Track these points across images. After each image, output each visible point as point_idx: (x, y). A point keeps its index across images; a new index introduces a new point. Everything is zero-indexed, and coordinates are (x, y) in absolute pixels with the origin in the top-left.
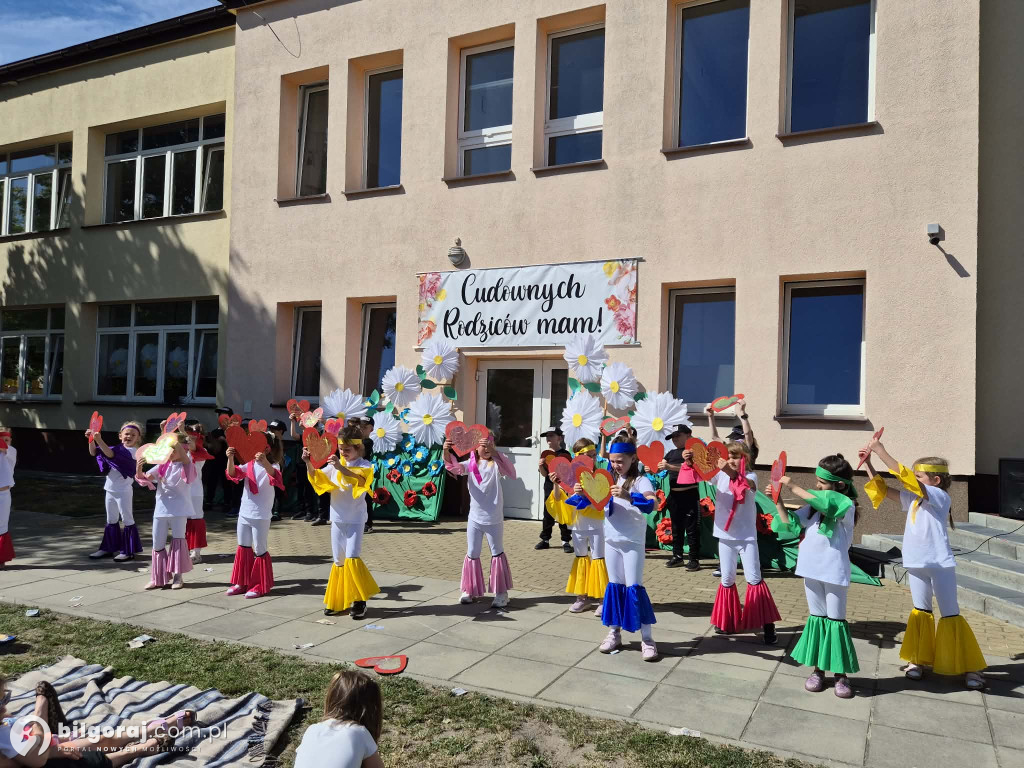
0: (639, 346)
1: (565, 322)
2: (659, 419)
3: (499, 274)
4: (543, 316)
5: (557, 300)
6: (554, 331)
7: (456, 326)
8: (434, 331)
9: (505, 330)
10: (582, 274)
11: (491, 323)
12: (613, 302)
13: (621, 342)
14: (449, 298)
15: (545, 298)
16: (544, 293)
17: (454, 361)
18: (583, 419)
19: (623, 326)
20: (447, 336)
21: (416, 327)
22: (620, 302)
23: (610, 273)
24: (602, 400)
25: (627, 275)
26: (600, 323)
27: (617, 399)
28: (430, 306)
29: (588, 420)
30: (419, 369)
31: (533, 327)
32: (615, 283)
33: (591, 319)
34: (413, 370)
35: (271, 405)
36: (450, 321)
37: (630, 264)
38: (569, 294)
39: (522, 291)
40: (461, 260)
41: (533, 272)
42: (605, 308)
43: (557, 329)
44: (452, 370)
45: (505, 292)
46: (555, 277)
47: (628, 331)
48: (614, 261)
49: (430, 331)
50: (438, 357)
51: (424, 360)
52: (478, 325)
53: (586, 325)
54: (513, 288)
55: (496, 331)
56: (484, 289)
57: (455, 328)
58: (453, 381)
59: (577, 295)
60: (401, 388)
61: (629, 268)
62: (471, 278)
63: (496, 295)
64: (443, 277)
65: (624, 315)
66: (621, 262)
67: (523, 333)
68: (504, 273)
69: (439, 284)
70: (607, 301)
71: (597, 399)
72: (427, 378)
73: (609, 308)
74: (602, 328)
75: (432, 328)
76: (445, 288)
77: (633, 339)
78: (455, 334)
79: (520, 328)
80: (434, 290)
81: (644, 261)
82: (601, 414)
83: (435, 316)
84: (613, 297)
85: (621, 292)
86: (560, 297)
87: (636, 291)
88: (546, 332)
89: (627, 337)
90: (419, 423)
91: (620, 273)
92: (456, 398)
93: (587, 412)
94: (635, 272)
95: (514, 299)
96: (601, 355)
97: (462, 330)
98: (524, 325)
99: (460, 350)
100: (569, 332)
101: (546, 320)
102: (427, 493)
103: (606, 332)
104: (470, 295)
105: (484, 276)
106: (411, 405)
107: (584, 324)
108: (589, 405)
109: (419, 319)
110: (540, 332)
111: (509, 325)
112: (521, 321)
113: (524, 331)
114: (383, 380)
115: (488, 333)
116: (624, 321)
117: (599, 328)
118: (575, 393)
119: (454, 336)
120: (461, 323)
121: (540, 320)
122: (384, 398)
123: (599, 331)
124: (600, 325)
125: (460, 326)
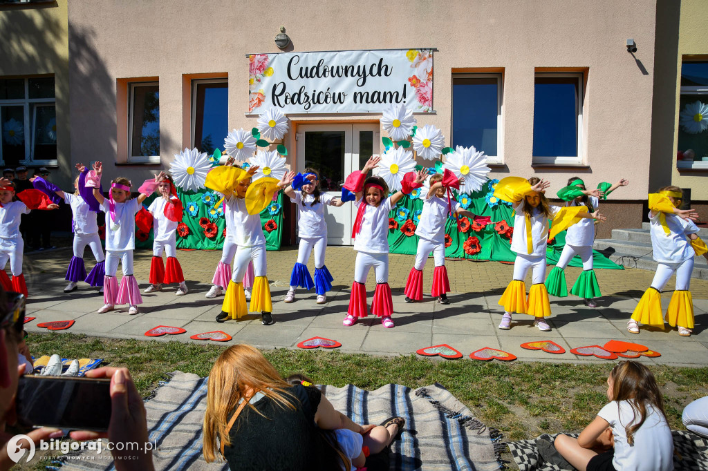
0: (435, 114)
1: (376, 94)
2: (466, 166)
3: (319, 56)
4: (358, 90)
5: (369, 78)
6: (367, 102)
7: (283, 97)
8: (263, 101)
9: (326, 101)
10: (389, 58)
11: (314, 95)
12: (415, 81)
13: (421, 111)
14: (276, 74)
15: (359, 76)
16: (358, 72)
17: (284, 124)
18: (399, 168)
19: (423, 99)
20: (275, 105)
21: (248, 98)
22: (420, 81)
23: (412, 58)
24: (413, 151)
25: (425, 62)
26: (404, 96)
27: (428, 152)
28: (259, 81)
29: (403, 168)
30: (255, 132)
31: (350, 98)
32: (416, 66)
33: (398, 93)
34: (250, 132)
35: (115, 164)
36: (277, 93)
37: (427, 54)
38: (379, 73)
39: (340, 70)
40: (286, 45)
41: (347, 56)
42: (408, 84)
43: (369, 100)
44: (283, 131)
45: (325, 70)
46: (367, 60)
47: (427, 103)
48: (415, 49)
49: (260, 101)
50: (272, 121)
51: (260, 124)
52: (302, 96)
53: (393, 97)
54: (333, 67)
55: (318, 101)
56: (307, 68)
57: (282, 99)
58: (283, 140)
59: (386, 74)
60: (241, 146)
61: (427, 56)
62: (295, 59)
63: (317, 73)
64: (271, 57)
65: (423, 90)
66: (420, 51)
67: (341, 103)
68: (324, 56)
69: (266, 63)
70: (410, 80)
71: (411, 153)
72: (262, 137)
73: (412, 85)
74: (407, 100)
75: (261, 98)
76: (273, 66)
77: (431, 109)
78: (282, 103)
79: (339, 99)
80: (263, 68)
81: (438, 51)
82: (415, 164)
83: (265, 87)
84: (415, 77)
85: (421, 72)
86: (372, 75)
87: (432, 73)
88: (361, 102)
89: (426, 107)
91: (420, 59)
92: (286, 154)
93: (402, 162)
94: (431, 60)
95: (333, 76)
96: (411, 120)
97: (288, 100)
98: (342, 97)
99: (287, 116)
100: (380, 102)
101: (360, 93)
102: (268, 228)
103: (409, 103)
104: (295, 72)
105: (307, 56)
106: (251, 159)
107: (391, 96)
108: (403, 158)
109: (250, 91)
110: (355, 102)
111: (329, 96)
112: (340, 94)
113: (342, 101)
114: (225, 139)
115: (311, 102)
116: (424, 95)
117: (403, 100)
118: (388, 149)
119: (282, 106)
120: (287, 94)
121: (355, 93)
122: (226, 154)
123: (404, 102)
124: (405, 98)
125: (287, 97)
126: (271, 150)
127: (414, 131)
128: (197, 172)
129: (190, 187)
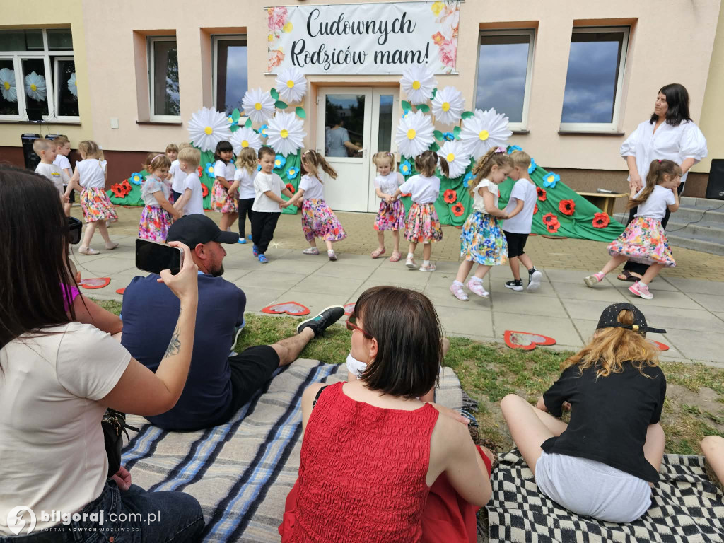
0: (458, 75)
1: (398, 53)
2: (486, 131)
3: (340, 10)
4: (379, 48)
5: (391, 35)
6: (388, 62)
7: (303, 55)
8: (282, 60)
9: (346, 60)
10: (413, 12)
11: (334, 53)
12: (439, 38)
13: (443, 72)
14: (295, 29)
15: (381, 32)
16: (380, 29)
17: (303, 85)
18: (417, 132)
19: (447, 59)
20: (294, 64)
21: (267, 56)
22: (444, 38)
23: (437, 12)
24: (433, 117)
25: (451, 16)
26: (427, 55)
27: (447, 116)
28: (278, 37)
29: (421, 133)
30: (273, 91)
31: (370, 58)
32: (441, 21)
33: (420, 52)
34: (269, 92)
35: (137, 122)
36: (297, 51)
37: (454, 5)
38: (401, 29)
39: (361, 26)
41: (370, 10)
42: (432, 42)
43: (390, 60)
44: (302, 93)
45: (345, 26)
46: (390, 14)
47: (450, 63)
48: (441, 1)
49: (279, 60)
50: (290, 81)
51: (278, 84)
52: (322, 54)
53: (416, 57)
54: (353, 23)
55: (338, 61)
56: (327, 24)
57: (301, 57)
58: (301, 102)
59: (409, 31)
60: (259, 107)
61: (453, 9)
62: (315, 13)
63: (337, 30)
64: (290, 11)
65: (447, 49)
66: (446, 3)
67: (361, 63)
68: (345, 10)
69: (285, 17)
70: (434, 37)
71: (429, 118)
72: (280, 100)
73: (436, 43)
74: (429, 60)
75: (280, 56)
76: (292, 21)
77: (454, 70)
78: (302, 62)
79: (359, 59)
80: (282, 23)
81: (465, 3)
82: (432, 129)
83: (284, 44)
84: (439, 33)
85: (446, 29)
86: (394, 32)
87: (458, 29)
88: (382, 62)
89: (448, 69)
90: (275, 137)
91: (446, 13)
93: (421, 126)
94: (458, 12)
95: (353, 33)
96: (430, 81)
97: (308, 60)
98: (362, 56)
99: (306, 76)
100: (401, 62)
101: (381, 52)
103: (432, 62)
104: (314, 28)
106: (269, 121)
107: (413, 56)
108: (422, 122)
109: (269, 48)
110: (376, 62)
111: (349, 56)
112: (360, 53)
113: (362, 61)
114: (243, 100)
115: (331, 62)
116: (448, 55)
117: (426, 59)
118: (406, 113)
119: (302, 65)
120: (307, 53)
121: (376, 52)
122: (244, 116)
123: (427, 62)
124: (427, 57)
125: (306, 56)
126: (289, 112)
127: (434, 93)
128: (215, 132)
129: (208, 147)
